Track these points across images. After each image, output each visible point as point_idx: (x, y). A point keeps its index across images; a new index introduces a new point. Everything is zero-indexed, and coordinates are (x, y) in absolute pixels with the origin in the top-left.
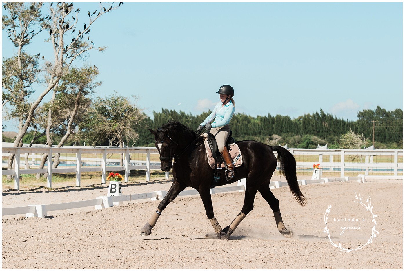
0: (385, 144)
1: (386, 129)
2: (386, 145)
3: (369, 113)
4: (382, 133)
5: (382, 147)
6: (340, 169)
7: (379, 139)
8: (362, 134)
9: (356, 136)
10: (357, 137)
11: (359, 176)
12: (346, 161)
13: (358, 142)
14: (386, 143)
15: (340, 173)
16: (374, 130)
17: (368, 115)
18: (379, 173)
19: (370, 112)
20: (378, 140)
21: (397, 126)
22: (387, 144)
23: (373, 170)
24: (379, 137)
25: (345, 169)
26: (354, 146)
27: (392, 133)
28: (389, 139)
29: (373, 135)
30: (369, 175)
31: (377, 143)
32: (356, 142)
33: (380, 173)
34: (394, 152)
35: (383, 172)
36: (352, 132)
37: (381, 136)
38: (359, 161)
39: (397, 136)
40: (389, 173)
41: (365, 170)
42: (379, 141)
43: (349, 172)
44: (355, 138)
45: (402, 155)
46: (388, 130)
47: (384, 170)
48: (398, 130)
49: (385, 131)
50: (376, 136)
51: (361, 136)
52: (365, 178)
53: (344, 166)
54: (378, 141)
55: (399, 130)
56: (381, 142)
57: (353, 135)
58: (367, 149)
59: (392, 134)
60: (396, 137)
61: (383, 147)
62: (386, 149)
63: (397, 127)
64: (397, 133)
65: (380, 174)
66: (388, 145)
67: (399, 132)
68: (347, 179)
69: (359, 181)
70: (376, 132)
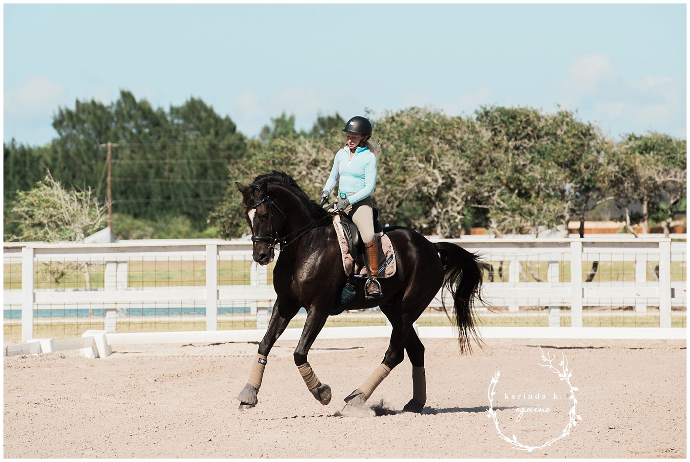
0: (149, 222)
1: (148, 170)
2: (152, 226)
3: (95, 115)
4: (139, 184)
5: (139, 232)
6: (19, 312)
7: (127, 205)
8: (88, 190)
9: (67, 197)
10: (72, 201)
11: (87, 334)
12: (37, 284)
13: (73, 216)
14: (153, 219)
15: (20, 325)
16: (112, 175)
17: (93, 123)
18: (151, 323)
19: (99, 112)
20: (126, 210)
21: (188, 159)
22: (156, 221)
23: (130, 312)
24: (127, 198)
25: (37, 313)
26: (61, 230)
27: (173, 184)
28: (163, 203)
29: (109, 191)
30: (117, 331)
31: (122, 220)
32: (67, 217)
33: (155, 323)
34: (203, 247)
35: (165, 319)
36: (52, 181)
37: (135, 196)
38: (77, 285)
39: (189, 193)
40: (185, 323)
41: (103, 312)
42: (129, 213)
43: (48, 321)
44: (63, 203)
45: (203, 259)
46: (158, 173)
47: (168, 312)
48: (191, 172)
49: (146, 176)
50: (118, 196)
51: (86, 196)
52: (106, 342)
53: (34, 301)
54: (123, 212)
55: (195, 172)
56: (136, 216)
57: (56, 193)
58: (89, 242)
59: (171, 187)
60: (186, 196)
61: (142, 233)
62: (152, 237)
63: (189, 163)
64: (188, 185)
65: (154, 326)
66: (158, 225)
67: (195, 181)
68: (47, 348)
69: (88, 353)
70: (118, 180)
